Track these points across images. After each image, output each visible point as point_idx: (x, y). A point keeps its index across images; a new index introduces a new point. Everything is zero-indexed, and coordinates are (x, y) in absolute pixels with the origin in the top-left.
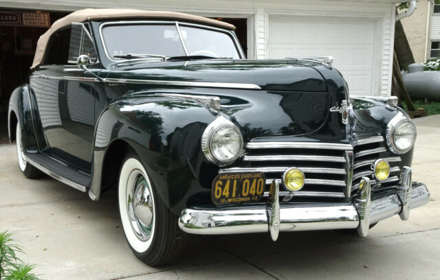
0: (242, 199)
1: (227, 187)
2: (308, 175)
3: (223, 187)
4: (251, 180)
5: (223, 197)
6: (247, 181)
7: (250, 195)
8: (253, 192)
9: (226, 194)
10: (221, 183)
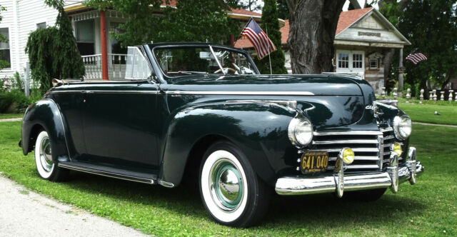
0: (316, 170)
1: (309, 161)
2: (357, 154)
3: (306, 161)
4: (321, 156)
5: (307, 168)
6: (319, 157)
7: (320, 168)
8: (322, 165)
9: (308, 166)
10: (305, 158)
